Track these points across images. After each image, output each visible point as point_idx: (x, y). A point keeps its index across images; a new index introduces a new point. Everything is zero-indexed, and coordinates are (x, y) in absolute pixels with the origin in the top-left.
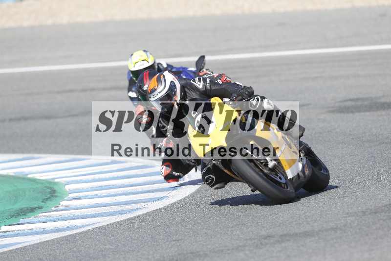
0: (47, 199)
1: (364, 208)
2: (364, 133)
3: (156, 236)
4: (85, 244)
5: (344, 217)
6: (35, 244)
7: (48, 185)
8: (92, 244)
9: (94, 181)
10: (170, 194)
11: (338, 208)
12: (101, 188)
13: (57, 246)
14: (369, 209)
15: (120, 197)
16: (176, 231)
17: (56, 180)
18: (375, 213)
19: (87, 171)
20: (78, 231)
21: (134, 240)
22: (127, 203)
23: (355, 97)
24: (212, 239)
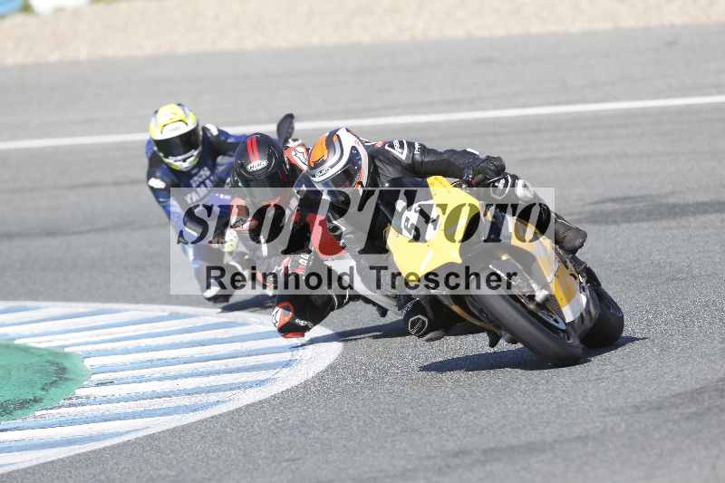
0: (51, 383)
1: (638, 400)
2: (638, 260)
3: (251, 452)
4: (121, 467)
5: (600, 416)
6: (29, 468)
7: (51, 358)
8: (133, 468)
9: (138, 350)
10: (279, 375)
11: (590, 399)
12: (151, 364)
13: (70, 472)
14: (646, 401)
15: (184, 380)
16: (290, 443)
17: (66, 350)
18: (659, 409)
19: (124, 332)
20: (108, 443)
21: (212, 459)
22: (198, 391)
23: (620, 195)
24: (358, 458)
